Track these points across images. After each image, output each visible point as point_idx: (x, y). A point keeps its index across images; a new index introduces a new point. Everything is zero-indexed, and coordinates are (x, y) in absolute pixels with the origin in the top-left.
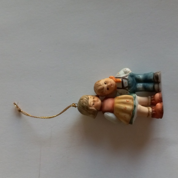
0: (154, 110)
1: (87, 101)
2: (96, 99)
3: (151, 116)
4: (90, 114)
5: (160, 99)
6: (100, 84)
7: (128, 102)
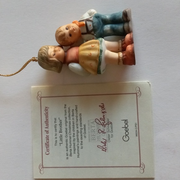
0: (124, 54)
2: (57, 49)
3: (122, 61)
5: (130, 41)
6: (60, 30)
7: (93, 47)
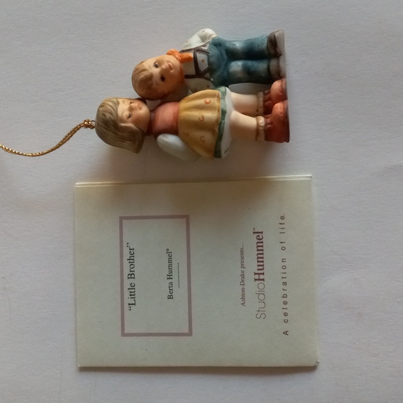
0: (269, 120)
1: (113, 109)
2: (135, 104)
3: (262, 136)
4: (123, 139)
5: (281, 94)
6: (143, 68)
7: (208, 105)
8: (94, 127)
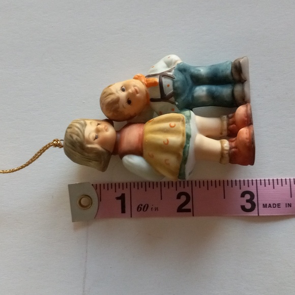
0: (233, 144)
1: (81, 131)
2: (103, 126)
3: (227, 158)
4: (89, 159)
5: (246, 119)
6: (110, 92)
7: (173, 129)
8: (62, 147)
